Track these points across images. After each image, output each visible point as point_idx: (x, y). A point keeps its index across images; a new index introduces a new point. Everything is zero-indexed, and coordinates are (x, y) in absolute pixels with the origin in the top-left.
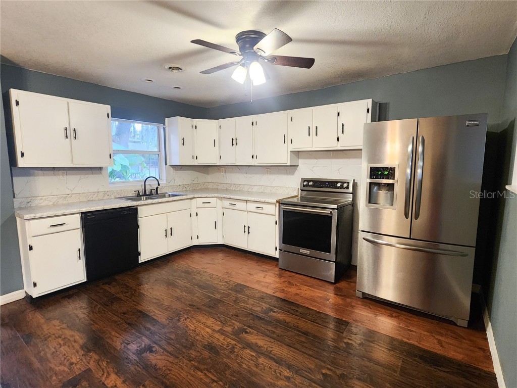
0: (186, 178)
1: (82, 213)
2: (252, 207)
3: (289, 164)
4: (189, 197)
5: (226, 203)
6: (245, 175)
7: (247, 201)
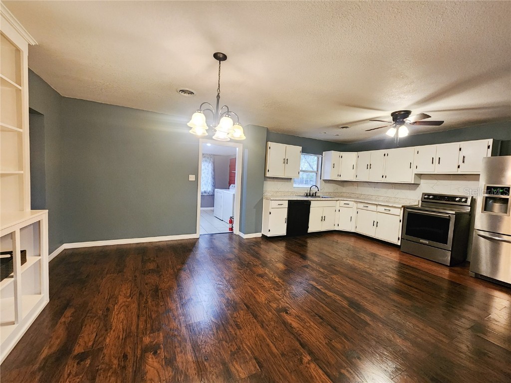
0: (330, 188)
1: (289, 201)
2: (381, 209)
3: (413, 182)
4: (336, 199)
5: (361, 206)
6: (374, 189)
7: (377, 205)
